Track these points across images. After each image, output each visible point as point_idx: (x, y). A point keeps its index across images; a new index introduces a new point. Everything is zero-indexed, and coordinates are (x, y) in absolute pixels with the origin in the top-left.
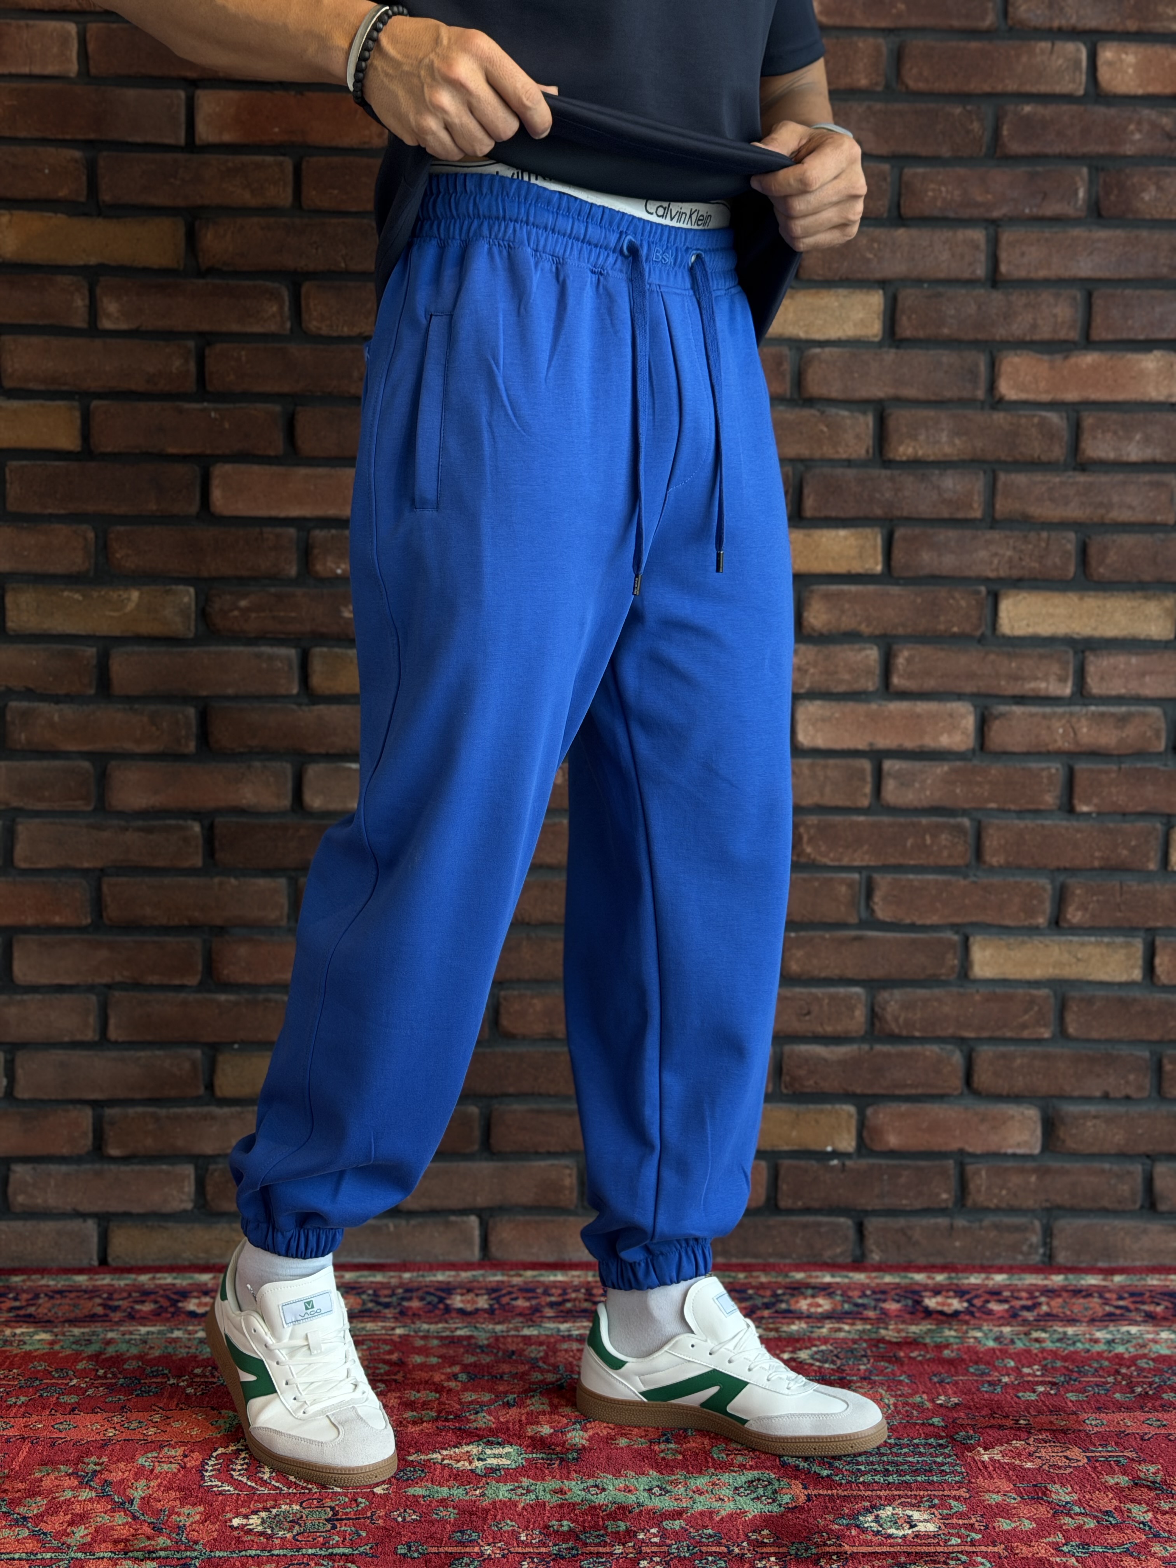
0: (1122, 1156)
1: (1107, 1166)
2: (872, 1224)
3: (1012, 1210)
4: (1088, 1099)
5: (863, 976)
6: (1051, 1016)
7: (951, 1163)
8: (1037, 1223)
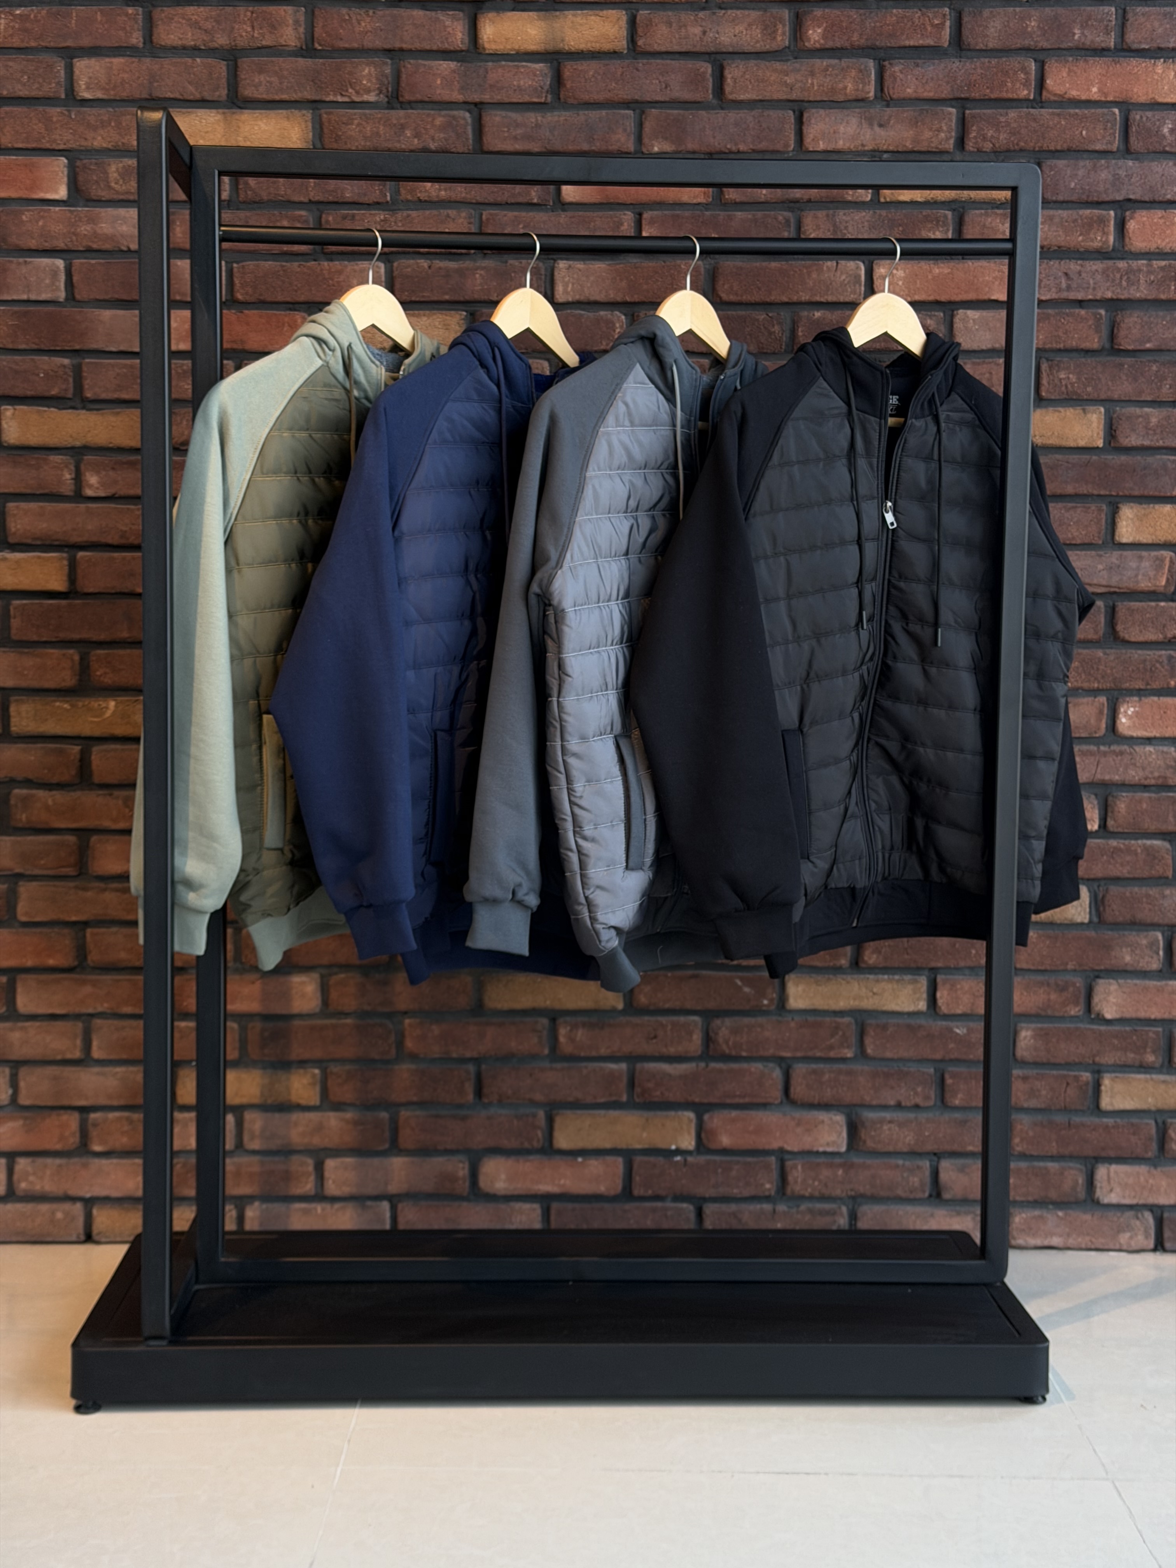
0: (913, 1154)
1: (900, 1162)
2: (710, 1209)
3: (823, 1198)
4: (885, 1107)
5: (699, 1008)
6: (853, 1040)
7: (773, 1159)
8: (844, 1209)
